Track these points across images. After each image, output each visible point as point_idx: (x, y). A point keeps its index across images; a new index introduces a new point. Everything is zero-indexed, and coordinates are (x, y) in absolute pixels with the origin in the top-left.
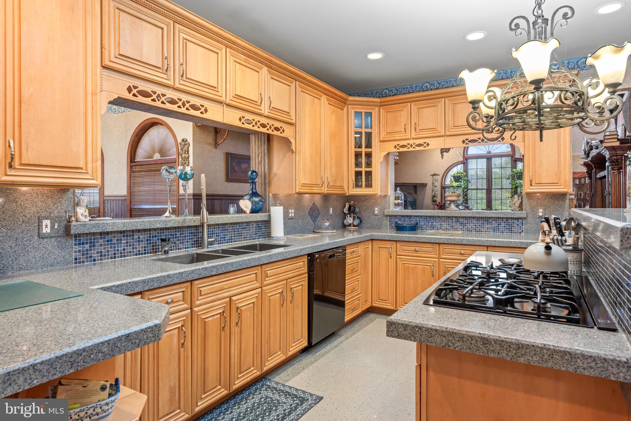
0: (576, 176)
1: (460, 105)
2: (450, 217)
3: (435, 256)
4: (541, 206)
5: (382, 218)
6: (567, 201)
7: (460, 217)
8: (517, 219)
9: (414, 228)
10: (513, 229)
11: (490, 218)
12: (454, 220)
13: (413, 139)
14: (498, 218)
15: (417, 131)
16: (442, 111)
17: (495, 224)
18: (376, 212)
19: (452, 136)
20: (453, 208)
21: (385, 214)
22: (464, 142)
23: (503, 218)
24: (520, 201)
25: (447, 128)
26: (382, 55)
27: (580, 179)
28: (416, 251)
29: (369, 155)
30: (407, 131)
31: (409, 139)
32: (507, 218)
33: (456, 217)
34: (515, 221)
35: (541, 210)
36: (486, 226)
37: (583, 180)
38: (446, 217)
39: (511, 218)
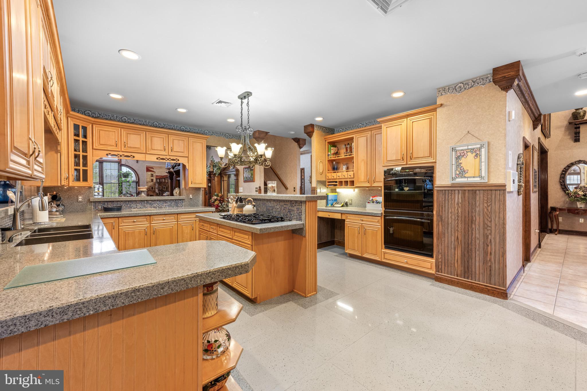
0: (157, 178)
1: (155, 138)
2: (143, 201)
3: (147, 223)
4: (191, 194)
5: (86, 204)
6: (201, 191)
7: (149, 200)
8: (180, 200)
9: (119, 209)
10: (179, 205)
11: (167, 200)
12: (145, 202)
13: (122, 152)
14: (171, 200)
15: (126, 147)
16: (144, 138)
17: (169, 203)
18: (80, 200)
19: (150, 154)
20: (143, 195)
21: (91, 201)
22: (157, 159)
23: (173, 200)
24: (179, 191)
25: (147, 149)
26: (122, 97)
27: (160, 179)
28: (134, 222)
29: (85, 158)
30: (118, 146)
31: (119, 151)
32: (175, 200)
33: (147, 201)
34: (180, 201)
35: (191, 195)
36: (165, 204)
37: (161, 180)
38: (140, 200)
39: (178, 200)
